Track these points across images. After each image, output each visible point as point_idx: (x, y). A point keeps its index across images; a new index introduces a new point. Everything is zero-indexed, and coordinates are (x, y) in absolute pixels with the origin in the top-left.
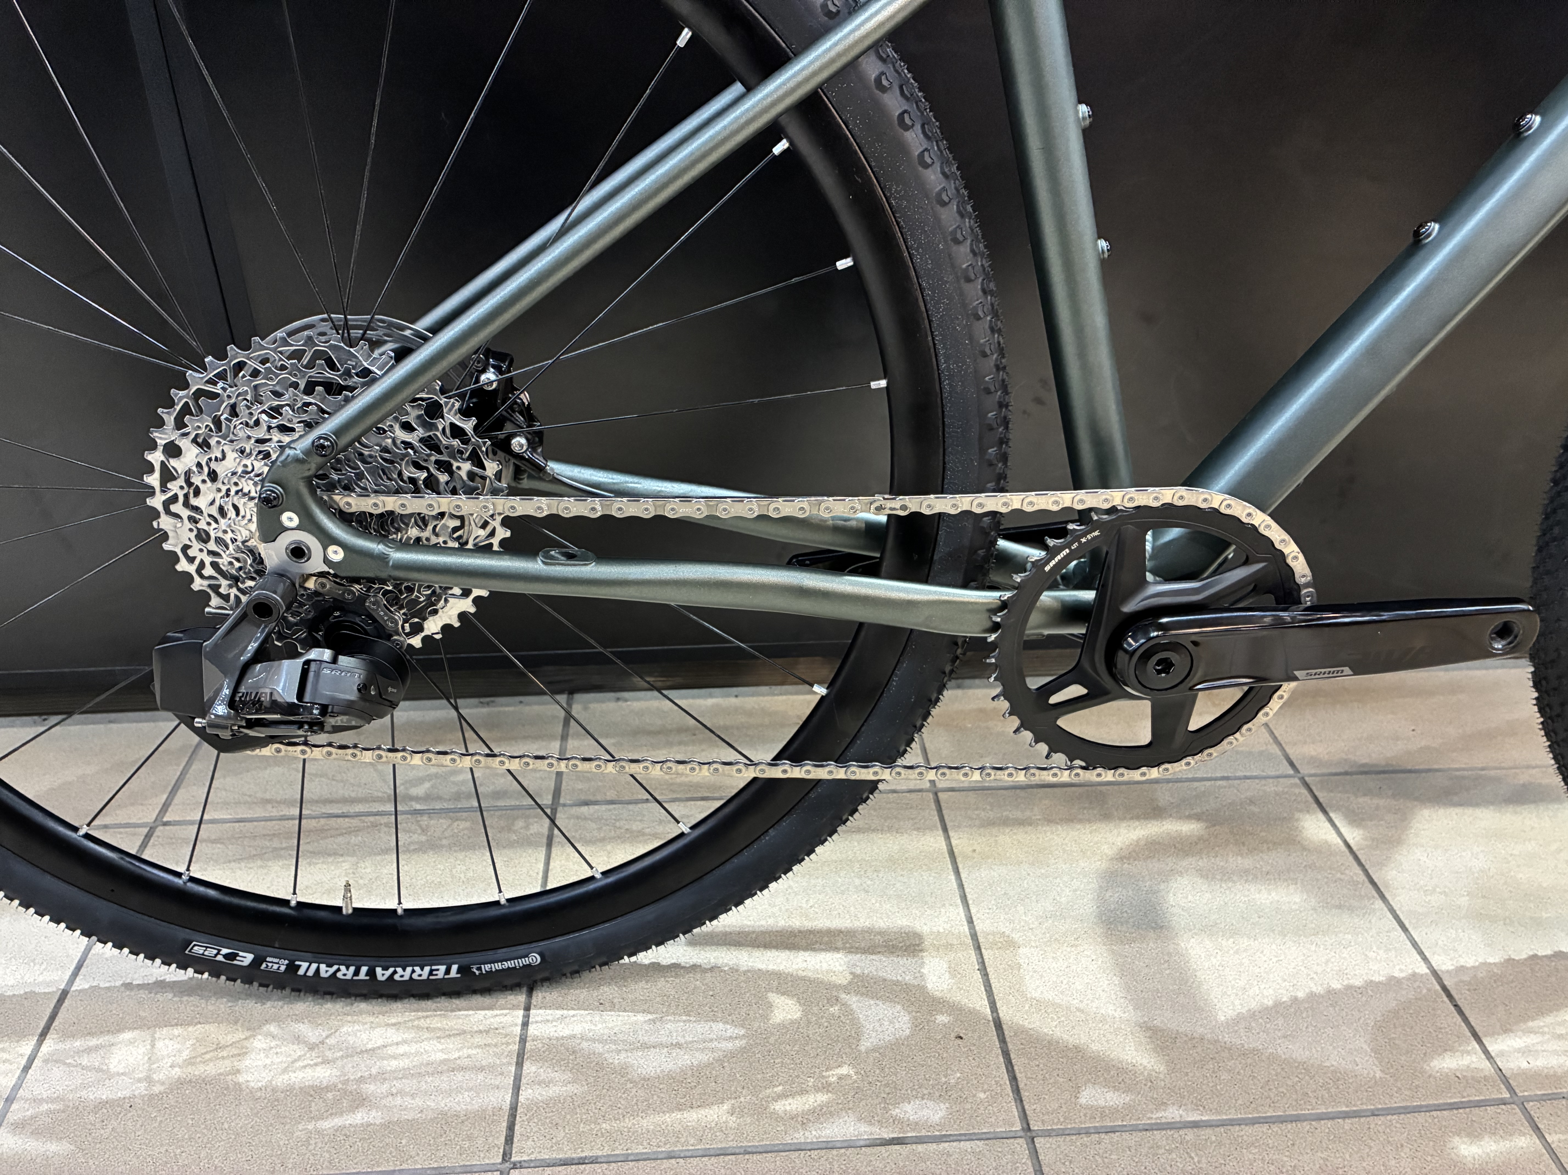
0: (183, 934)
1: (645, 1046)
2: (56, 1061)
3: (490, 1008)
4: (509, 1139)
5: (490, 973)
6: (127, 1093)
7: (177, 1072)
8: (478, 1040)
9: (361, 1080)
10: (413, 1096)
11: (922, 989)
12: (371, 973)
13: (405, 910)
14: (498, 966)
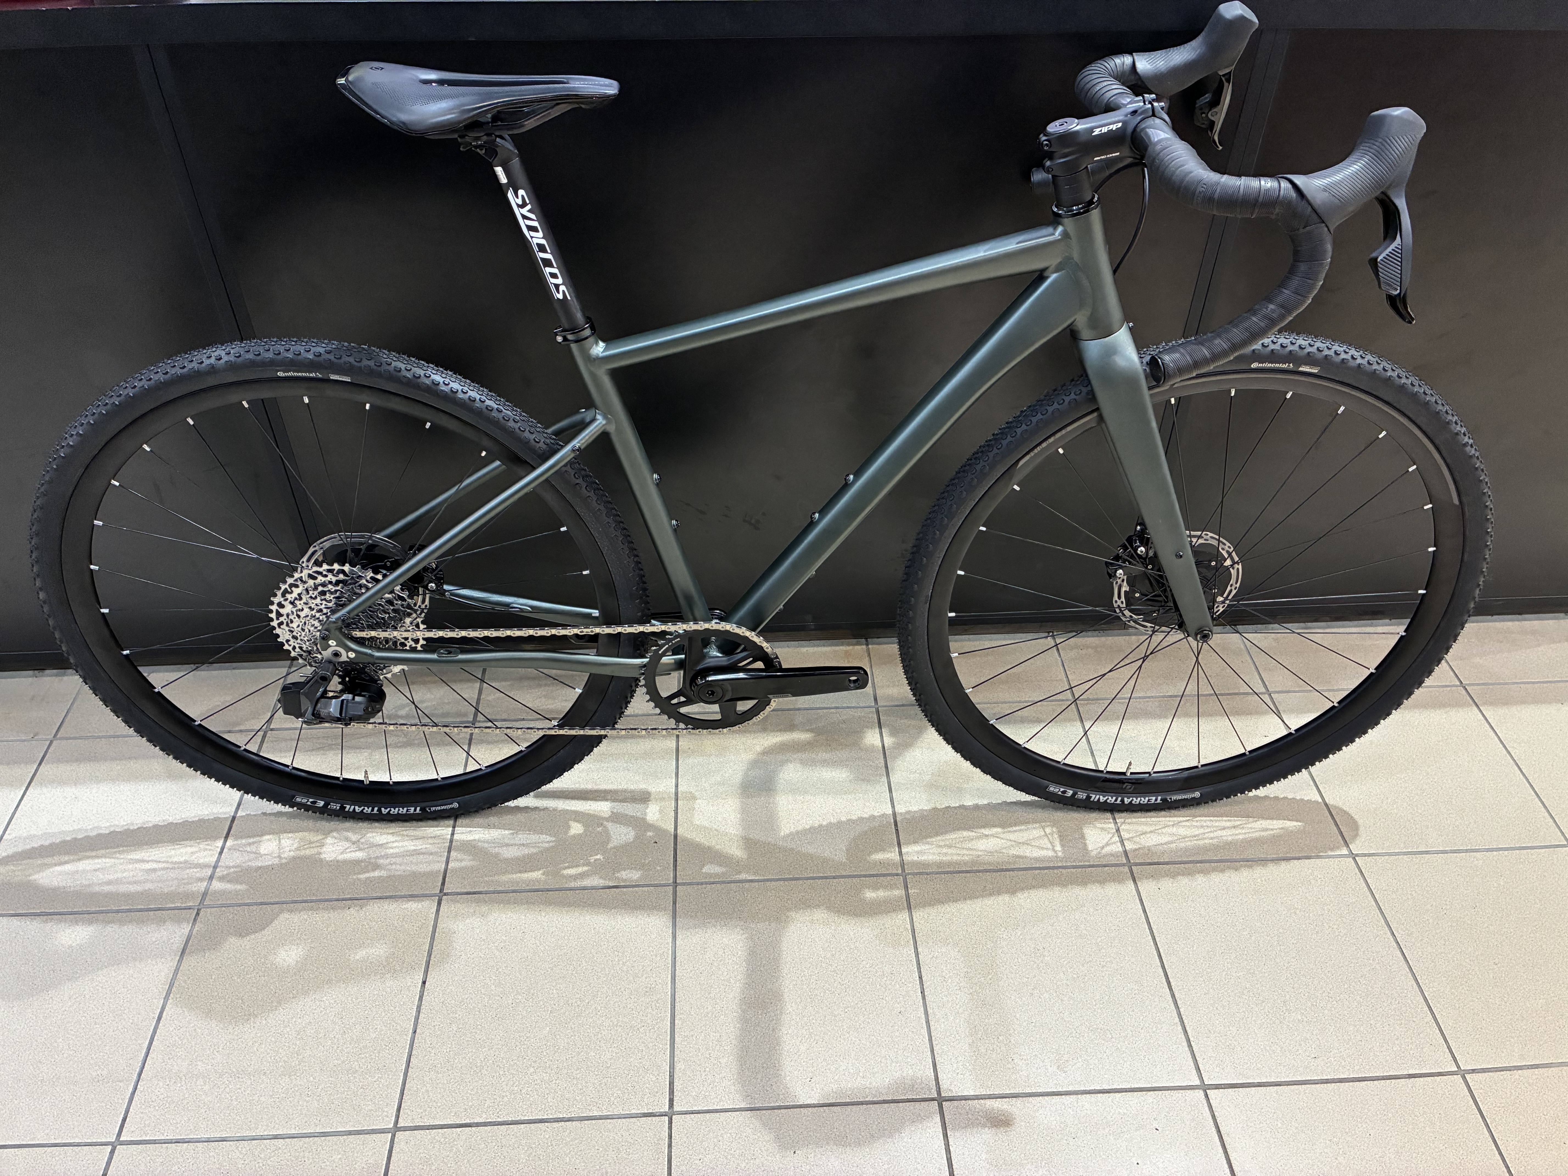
0: (292, 792)
1: (507, 845)
2: (235, 849)
3: (437, 826)
4: (443, 884)
5: (435, 811)
6: (270, 863)
7: (292, 854)
8: (430, 841)
9: (377, 857)
10: (400, 865)
11: (644, 820)
12: (379, 810)
13: (394, 782)
14: (439, 808)
